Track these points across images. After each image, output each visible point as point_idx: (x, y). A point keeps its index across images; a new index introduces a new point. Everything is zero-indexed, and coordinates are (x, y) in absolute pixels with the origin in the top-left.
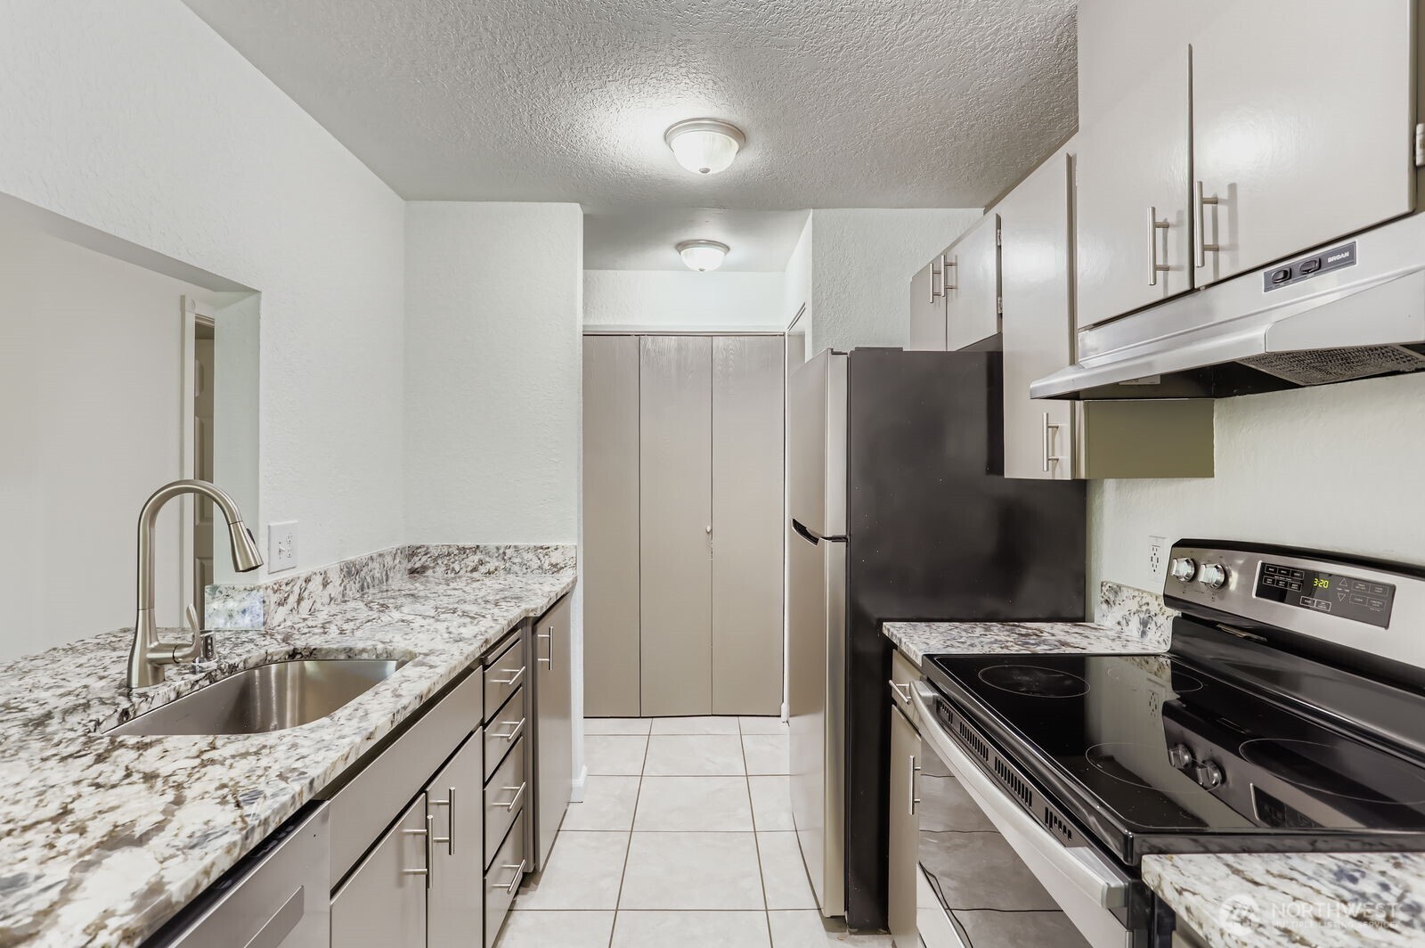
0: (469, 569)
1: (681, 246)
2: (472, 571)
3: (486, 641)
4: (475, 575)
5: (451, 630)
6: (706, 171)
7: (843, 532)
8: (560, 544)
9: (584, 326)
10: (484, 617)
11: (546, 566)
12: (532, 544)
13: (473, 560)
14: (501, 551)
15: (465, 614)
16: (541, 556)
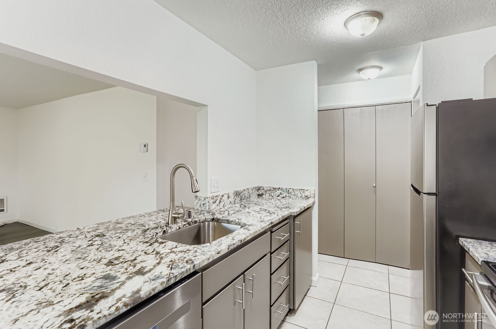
0: (277, 196)
1: (360, 70)
2: (278, 196)
3: (272, 223)
4: (279, 198)
5: (261, 217)
6: (363, 35)
7: (434, 191)
8: (309, 189)
10: (274, 214)
11: (303, 196)
12: (298, 188)
13: (278, 192)
14: (287, 190)
15: (269, 212)
16: (301, 192)
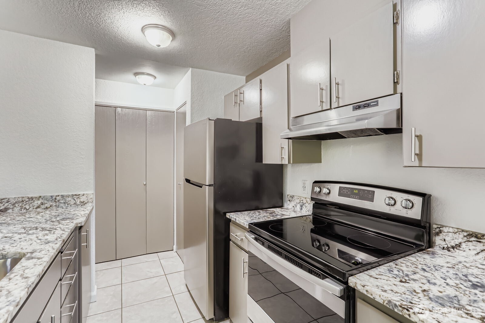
0: (35, 207)
1: (136, 74)
2: (36, 208)
3: (64, 241)
4: (38, 210)
5: (40, 238)
6: (159, 46)
7: (213, 183)
8: (85, 193)
9: (95, 102)
10: (55, 229)
11: (78, 203)
12: (70, 194)
13: (37, 203)
14: (54, 198)
15: (43, 229)
16: (75, 199)
